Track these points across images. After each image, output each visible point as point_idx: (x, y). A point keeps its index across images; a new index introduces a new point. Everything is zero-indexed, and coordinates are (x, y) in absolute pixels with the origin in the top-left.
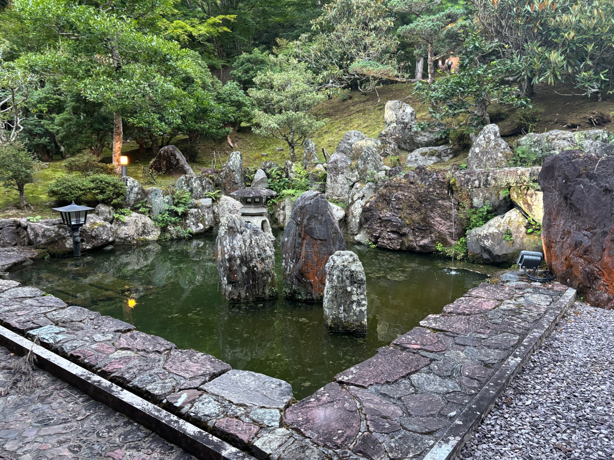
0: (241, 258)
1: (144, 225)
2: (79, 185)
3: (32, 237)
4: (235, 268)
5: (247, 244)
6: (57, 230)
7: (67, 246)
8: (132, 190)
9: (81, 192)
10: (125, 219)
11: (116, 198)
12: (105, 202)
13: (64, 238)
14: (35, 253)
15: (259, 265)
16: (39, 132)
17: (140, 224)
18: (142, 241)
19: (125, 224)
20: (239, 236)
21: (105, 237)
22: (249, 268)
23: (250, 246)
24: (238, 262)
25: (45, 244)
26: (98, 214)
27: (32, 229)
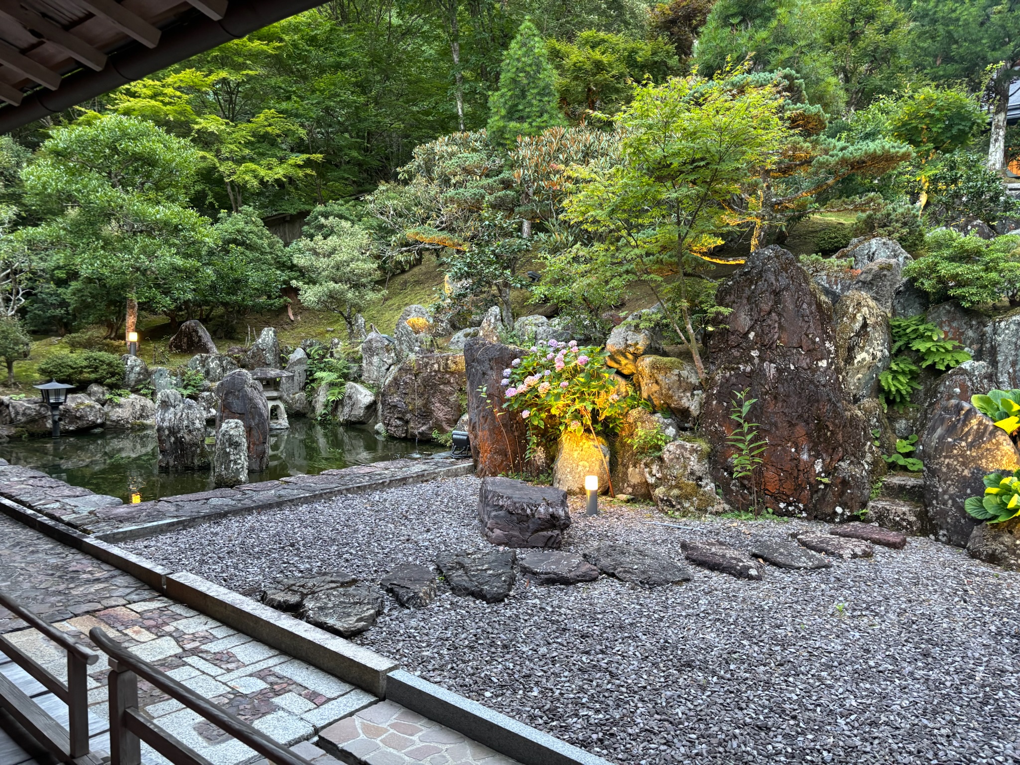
0: (169, 429)
1: (143, 408)
2: (70, 363)
3: (13, 415)
4: (164, 437)
5: (177, 417)
6: (38, 408)
7: (48, 426)
8: (132, 369)
9: (71, 371)
10: (122, 400)
11: (110, 378)
12: (99, 382)
13: (45, 417)
14: (13, 431)
15: (186, 436)
16: (54, 302)
17: (138, 407)
18: (139, 425)
19: (119, 406)
20: (172, 409)
21: (91, 418)
22: (176, 438)
23: (181, 419)
24: (167, 432)
25: (25, 423)
26: (89, 395)
27: (14, 407)
